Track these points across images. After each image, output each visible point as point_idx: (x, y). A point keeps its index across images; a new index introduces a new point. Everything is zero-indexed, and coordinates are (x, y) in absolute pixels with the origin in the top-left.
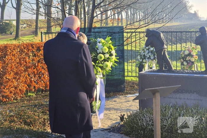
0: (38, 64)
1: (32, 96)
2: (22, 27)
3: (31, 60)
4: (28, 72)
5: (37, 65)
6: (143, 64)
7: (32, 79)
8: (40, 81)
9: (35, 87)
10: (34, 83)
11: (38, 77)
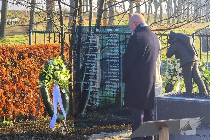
0: (19, 79)
1: (9, 125)
2: (12, 22)
3: (9, 72)
4: (3, 89)
5: (17, 79)
6: (173, 83)
7: (10, 100)
8: (22, 104)
9: (14, 112)
10: (12, 106)
11: (19, 97)
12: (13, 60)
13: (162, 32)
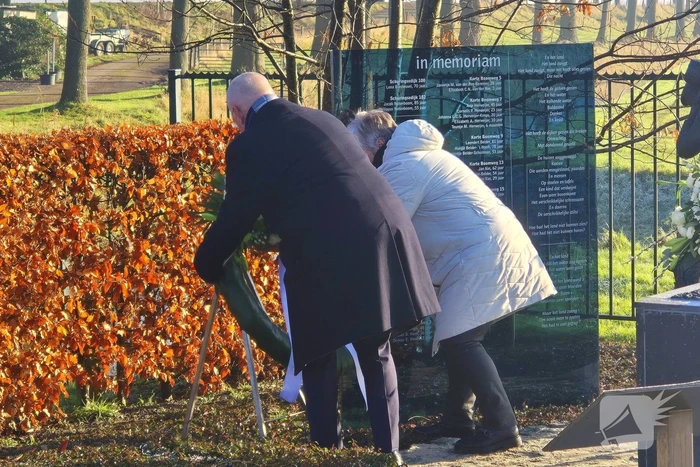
0: (137, 247)
1: (106, 415)
2: (105, 43)
3: (102, 224)
4: (82, 286)
5: (131, 248)
7: (107, 327)
8: (151, 339)
9: (121, 368)
10: (115, 348)
11: (140, 313)
12: (115, 179)
13: (656, 67)
